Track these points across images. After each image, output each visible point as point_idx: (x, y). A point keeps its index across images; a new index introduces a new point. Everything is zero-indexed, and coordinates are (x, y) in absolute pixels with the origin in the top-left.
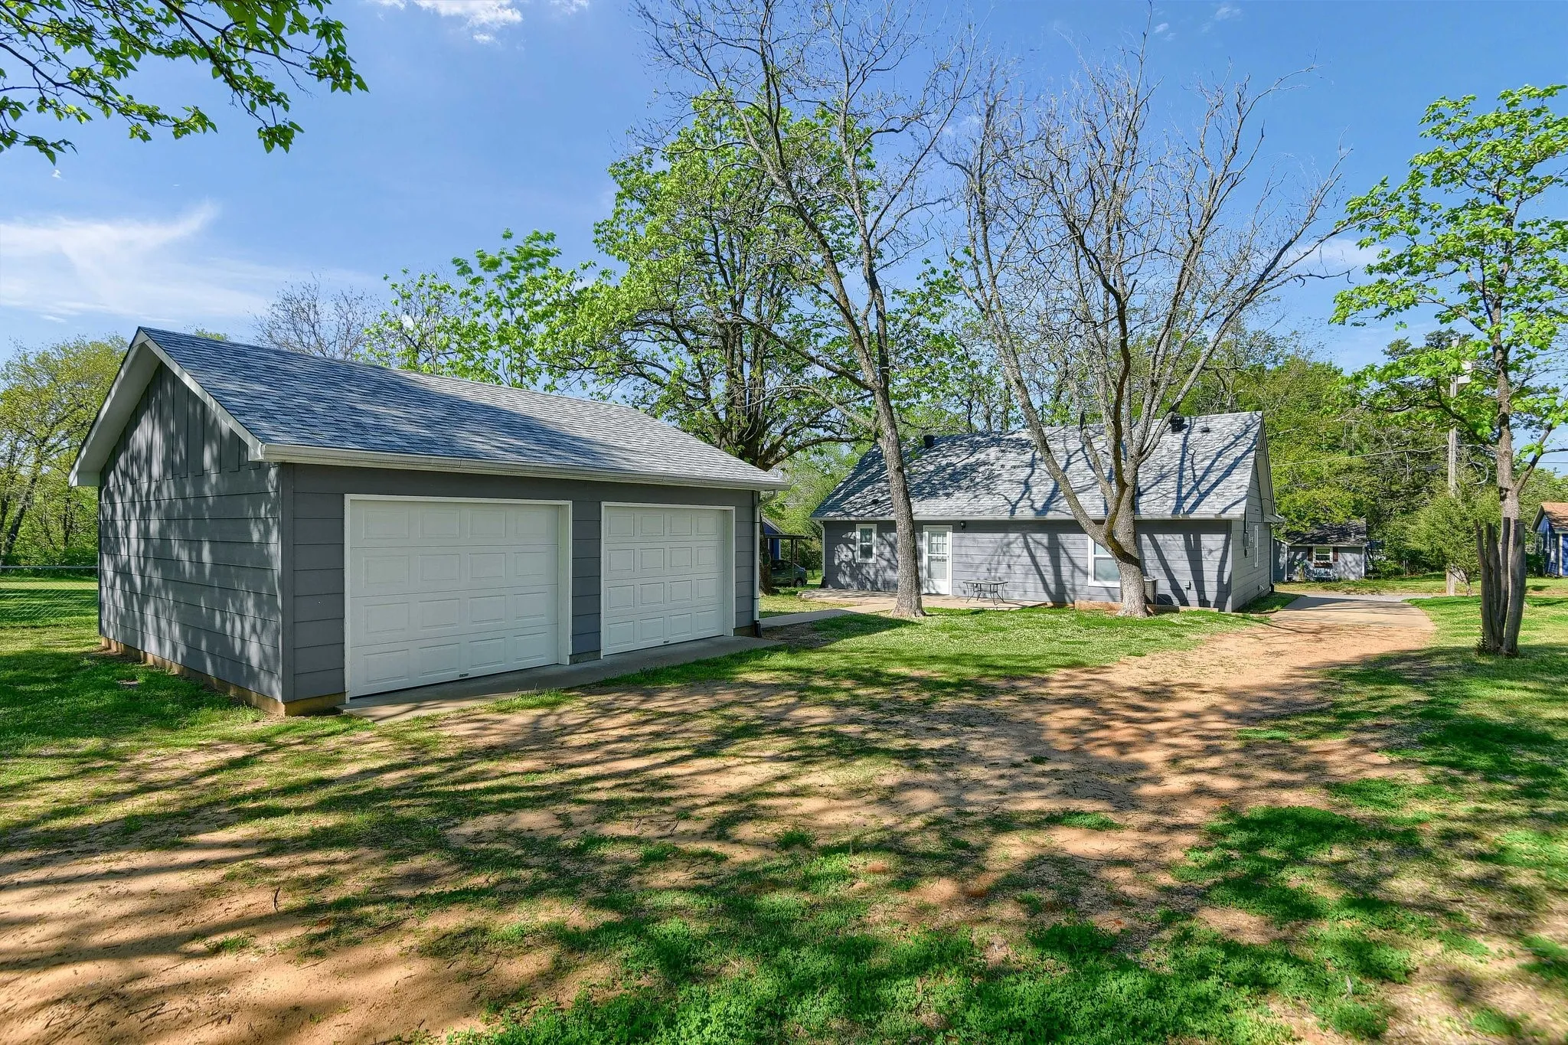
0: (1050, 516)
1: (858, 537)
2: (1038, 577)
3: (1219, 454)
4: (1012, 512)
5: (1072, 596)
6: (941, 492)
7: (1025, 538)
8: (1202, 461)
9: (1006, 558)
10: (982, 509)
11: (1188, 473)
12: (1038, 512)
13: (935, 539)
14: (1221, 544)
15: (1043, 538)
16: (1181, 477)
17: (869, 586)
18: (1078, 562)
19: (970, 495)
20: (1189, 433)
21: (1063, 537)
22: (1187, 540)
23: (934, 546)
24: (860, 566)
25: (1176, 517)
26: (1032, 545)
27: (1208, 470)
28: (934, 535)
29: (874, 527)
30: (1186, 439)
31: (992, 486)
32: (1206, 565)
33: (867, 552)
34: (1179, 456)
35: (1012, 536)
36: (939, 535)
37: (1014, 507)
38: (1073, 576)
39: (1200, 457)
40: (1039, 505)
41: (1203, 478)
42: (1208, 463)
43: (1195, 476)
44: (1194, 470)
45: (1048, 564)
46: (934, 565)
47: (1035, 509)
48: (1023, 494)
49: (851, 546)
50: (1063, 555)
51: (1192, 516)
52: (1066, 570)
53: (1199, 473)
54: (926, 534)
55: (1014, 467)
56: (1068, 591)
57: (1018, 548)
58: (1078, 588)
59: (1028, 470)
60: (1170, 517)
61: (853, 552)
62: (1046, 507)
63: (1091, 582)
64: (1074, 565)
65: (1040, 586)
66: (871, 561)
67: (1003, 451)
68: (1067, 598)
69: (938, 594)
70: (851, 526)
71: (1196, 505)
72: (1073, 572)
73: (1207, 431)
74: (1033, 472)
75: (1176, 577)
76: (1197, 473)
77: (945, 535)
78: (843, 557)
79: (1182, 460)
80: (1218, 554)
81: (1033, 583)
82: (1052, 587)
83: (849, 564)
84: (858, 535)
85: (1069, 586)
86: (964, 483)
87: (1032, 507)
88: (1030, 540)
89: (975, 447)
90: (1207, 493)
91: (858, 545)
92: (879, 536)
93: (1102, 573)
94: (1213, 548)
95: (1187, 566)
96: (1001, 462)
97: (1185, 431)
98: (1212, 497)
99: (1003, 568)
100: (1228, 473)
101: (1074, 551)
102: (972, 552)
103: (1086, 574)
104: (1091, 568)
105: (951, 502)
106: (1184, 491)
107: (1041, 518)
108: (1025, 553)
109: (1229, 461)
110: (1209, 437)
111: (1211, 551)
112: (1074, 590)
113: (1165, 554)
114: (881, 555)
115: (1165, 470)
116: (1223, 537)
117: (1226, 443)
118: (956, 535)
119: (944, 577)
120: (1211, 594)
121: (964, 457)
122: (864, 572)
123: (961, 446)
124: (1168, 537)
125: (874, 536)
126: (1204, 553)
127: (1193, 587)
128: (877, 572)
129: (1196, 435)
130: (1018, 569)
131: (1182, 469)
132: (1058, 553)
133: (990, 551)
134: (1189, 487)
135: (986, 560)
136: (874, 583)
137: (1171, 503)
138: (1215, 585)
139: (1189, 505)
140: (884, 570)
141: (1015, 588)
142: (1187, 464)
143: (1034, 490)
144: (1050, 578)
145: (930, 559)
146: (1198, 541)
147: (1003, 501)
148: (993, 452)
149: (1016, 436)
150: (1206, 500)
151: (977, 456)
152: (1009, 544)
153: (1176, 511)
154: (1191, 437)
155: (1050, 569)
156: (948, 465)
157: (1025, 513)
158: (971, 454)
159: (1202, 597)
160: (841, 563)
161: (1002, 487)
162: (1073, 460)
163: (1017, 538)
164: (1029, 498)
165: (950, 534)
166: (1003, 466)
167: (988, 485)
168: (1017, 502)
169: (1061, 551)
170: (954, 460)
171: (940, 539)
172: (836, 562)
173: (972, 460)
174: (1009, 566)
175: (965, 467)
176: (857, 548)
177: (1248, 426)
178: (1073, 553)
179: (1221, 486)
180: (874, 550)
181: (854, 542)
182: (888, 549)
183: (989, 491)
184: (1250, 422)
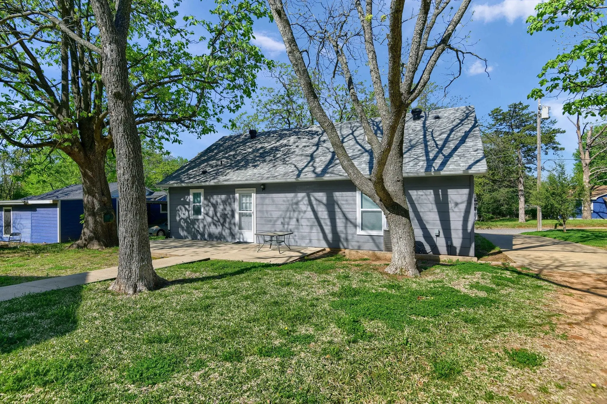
0: (327, 177)
1: (192, 200)
2: (319, 228)
3: (452, 130)
4: (298, 176)
5: (345, 244)
6: (251, 165)
7: (309, 196)
8: (440, 135)
9: (296, 215)
10: (276, 174)
11: (431, 143)
12: (318, 175)
13: (244, 200)
14: (465, 198)
15: (322, 196)
16: (426, 146)
17: (199, 237)
18: (349, 216)
19: (271, 165)
20: (425, 120)
21: (338, 195)
22: (436, 195)
23: (244, 205)
24: (194, 222)
25: (428, 174)
26: (314, 202)
27: (446, 141)
28: (243, 196)
29: (202, 191)
30: (424, 123)
31: (287, 159)
32: (452, 216)
33: (197, 211)
34: (422, 133)
35: (301, 195)
36: (247, 196)
37: (300, 172)
38: (346, 227)
39: (438, 133)
40: (319, 170)
41: (444, 146)
42: (444, 136)
43: (437, 145)
44: (435, 141)
45: (326, 217)
46: (243, 219)
47: (315, 173)
48: (309, 163)
49: (187, 206)
50: (337, 209)
51: (443, 173)
52: (340, 223)
53: (440, 143)
54: (237, 195)
55: (305, 147)
56: (342, 240)
57: (304, 206)
58: (350, 237)
59: (314, 148)
60: (423, 175)
61: (189, 211)
62: (324, 171)
63: (359, 232)
64: (347, 219)
65: (321, 235)
66: (200, 217)
67: (299, 138)
68: (341, 246)
69: (246, 243)
70: (186, 190)
71: (443, 164)
72: (346, 224)
73: (437, 118)
74: (317, 149)
75: (428, 226)
76: (438, 143)
77: (251, 196)
78: (182, 216)
79: (425, 136)
80: (463, 207)
81: (316, 233)
82: (330, 236)
83: (185, 220)
84: (191, 197)
85: (342, 236)
86: (268, 159)
87: (314, 172)
88: (312, 198)
89: (281, 137)
90: (450, 155)
91: (192, 205)
92: (205, 199)
93: (368, 225)
94: (459, 201)
95: (437, 217)
96: (297, 144)
97: (423, 119)
98: (455, 158)
99: (293, 222)
100: (463, 140)
101: (345, 206)
102: (270, 208)
103: (355, 226)
104: (359, 221)
105: (255, 171)
106: (431, 155)
107: (319, 179)
108: (309, 209)
109: (461, 134)
110: (440, 121)
111: (457, 204)
112: (347, 240)
113: (418, 206)
114: (207, 214)
115: (413, 142)
116: (466, 191)
117: (455, 123)
118: (259, 195)
119: (250, 229)
120: (457, 242)
121: (273, 142)
122: (196, 227)
123: (273, 137)
124: (420, 192)
125: (202, 198)
126: (451, 205)
127: (442, 234)
128: (205, 226)
129: (430, 121)
130: (303, 222)
131: (425, 141)
132: (334, 208)
133: (283, 207)
134: (434, 152)
135: (281, 215)
136: (203, 235)
137: (423, 164)
138: (460, 234)
139: (438, 165)
140: (209, 225)
141: (303, 238)
142: (429, 137)
143: (317, 160)
144: (328, 229)
145: (241, 215)
146: (445, 195)
147: (293, 168)
148: (292, 139)
149: (309, 129)
150: (451, 160)
151: (281, 142)
152: (297, 203)
153: (429, 168)
154: (427, 122)
155: (329, 223)
156: (262, 148)
157: (308, 176)
158: (278, 141)
159: (449, 244)
160: (180, 220)
161: (294, 159)
162: (345, 140)
163: (303, 198)
164: (312, 166)
165: (254, 195)
166: (297, 146)
167: (284, 159)
168: (303, 169)
169: (336, 207)
170: (266, 145)
171: (248, 199)
172: (178, 219)
173: (278, 144)
174: (298, 220)
175: (271, 149)
176: (191, 208)
177: (467, 114)
178: (345, 208)
179: (459, 150)
180: (202, 210)
181: (188, 204)
182: (212, 209)
183: (284, 162)
184: (467, 112)
